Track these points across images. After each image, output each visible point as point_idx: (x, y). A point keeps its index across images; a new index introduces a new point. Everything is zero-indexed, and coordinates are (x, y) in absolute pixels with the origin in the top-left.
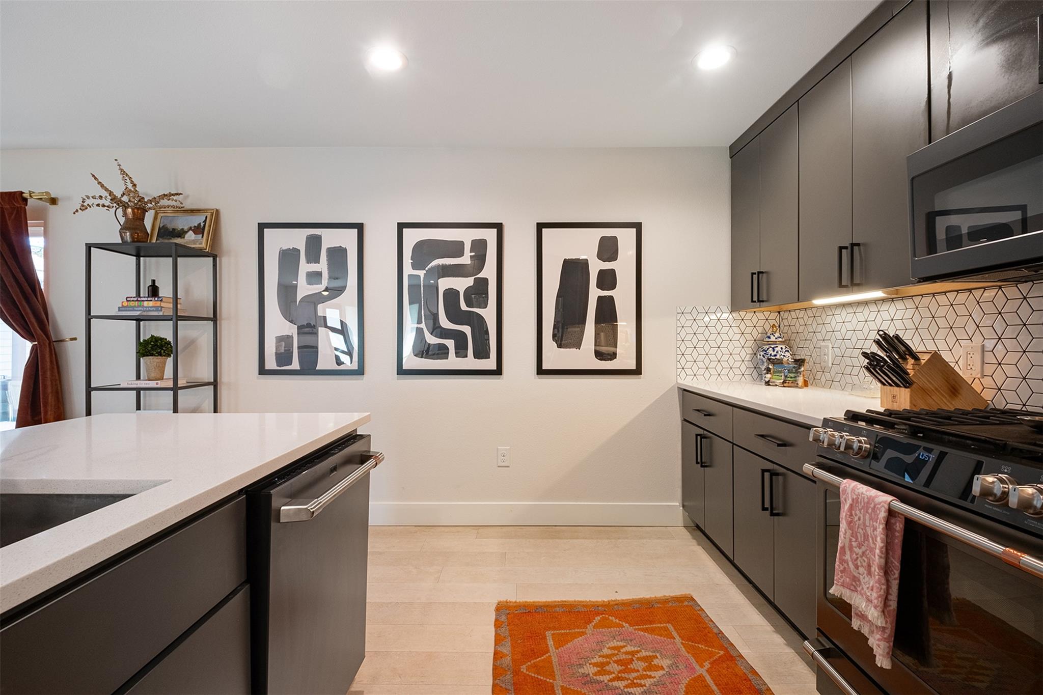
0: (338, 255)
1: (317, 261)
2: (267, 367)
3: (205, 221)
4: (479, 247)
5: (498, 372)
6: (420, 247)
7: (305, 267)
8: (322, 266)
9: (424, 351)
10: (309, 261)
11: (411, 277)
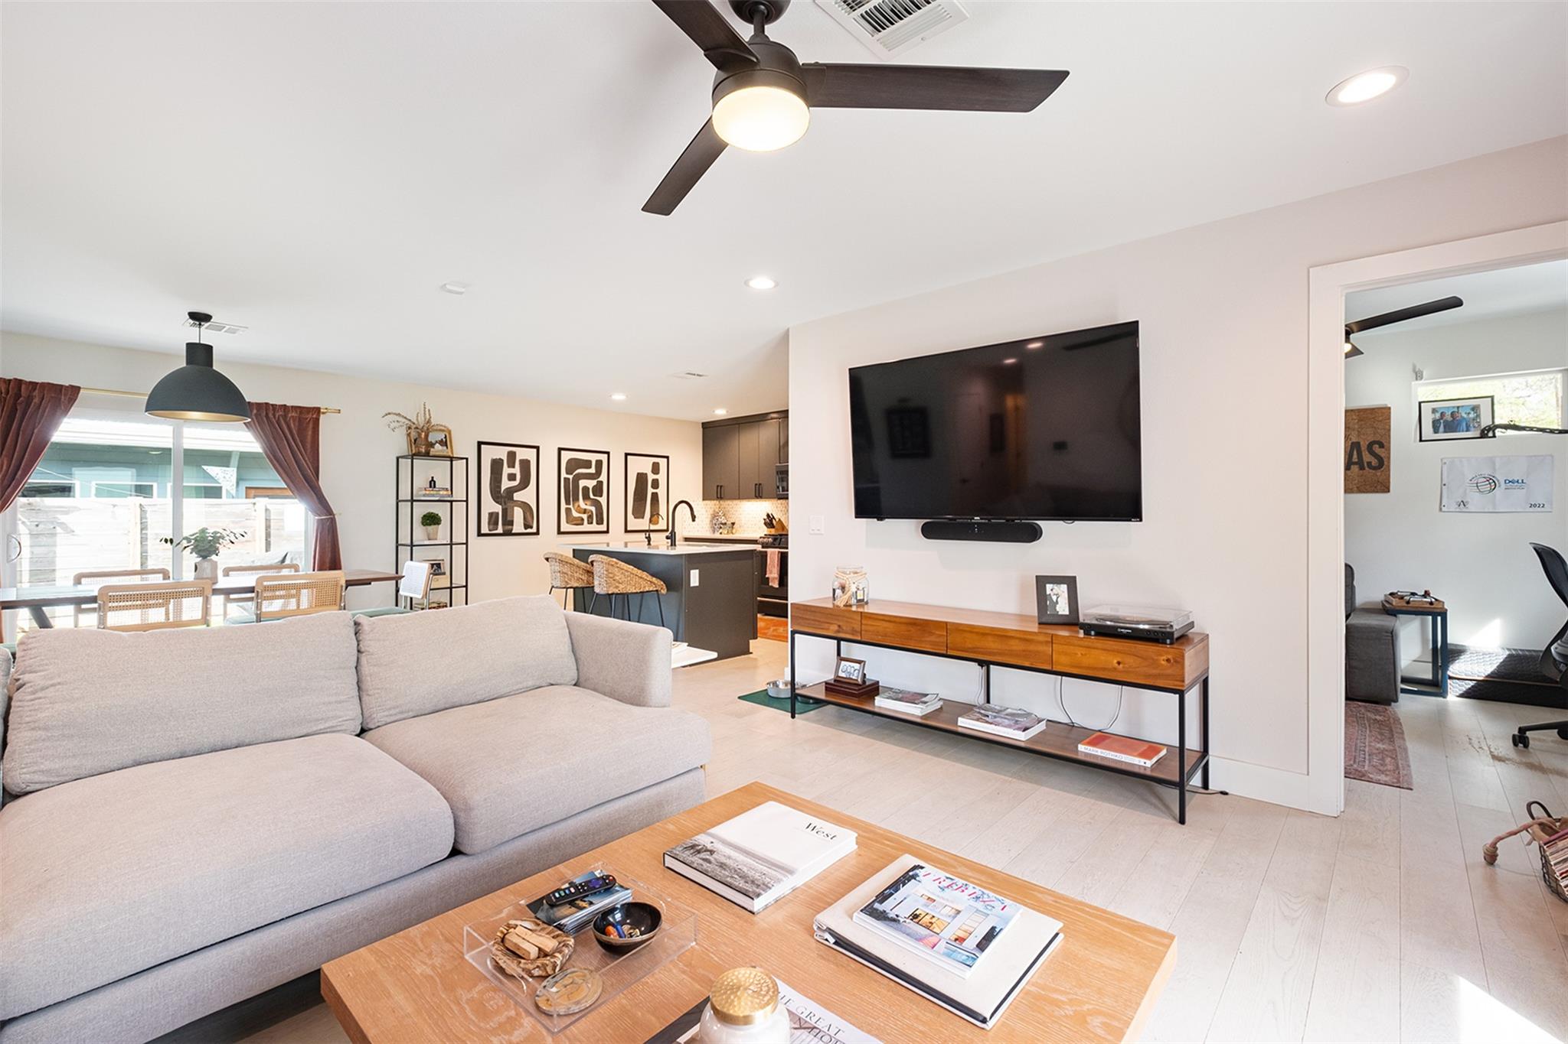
0: (525, 464)
1: (514, 467)
2: (482, 532)
3: (446, 437)
4: (599, 463)
5: (607, 532)
6: (570, 461)
7: (506, 470)
8: (517, 470)
9: (570, 520)
10: (509, 467)
11: (565, 478)
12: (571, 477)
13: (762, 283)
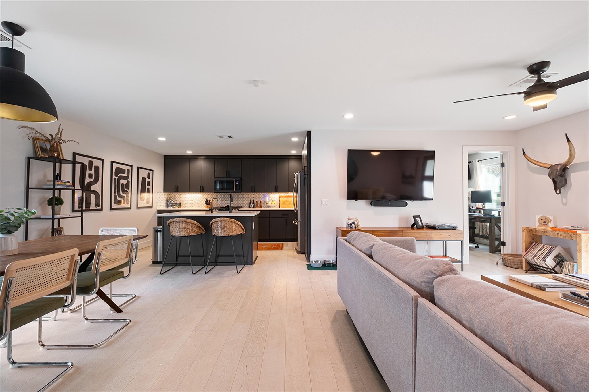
0: (97, 168)
1: (91, 170)
2: (75, 209)
4: (128, 171)
5: (130, 208)
6: (117, 169)
7: (88, 172)
8: (93, 172)
9: (116, 202)
10: (89, 170)
11: (114, 178)
12: (117, 178)
13: (349, 116)
